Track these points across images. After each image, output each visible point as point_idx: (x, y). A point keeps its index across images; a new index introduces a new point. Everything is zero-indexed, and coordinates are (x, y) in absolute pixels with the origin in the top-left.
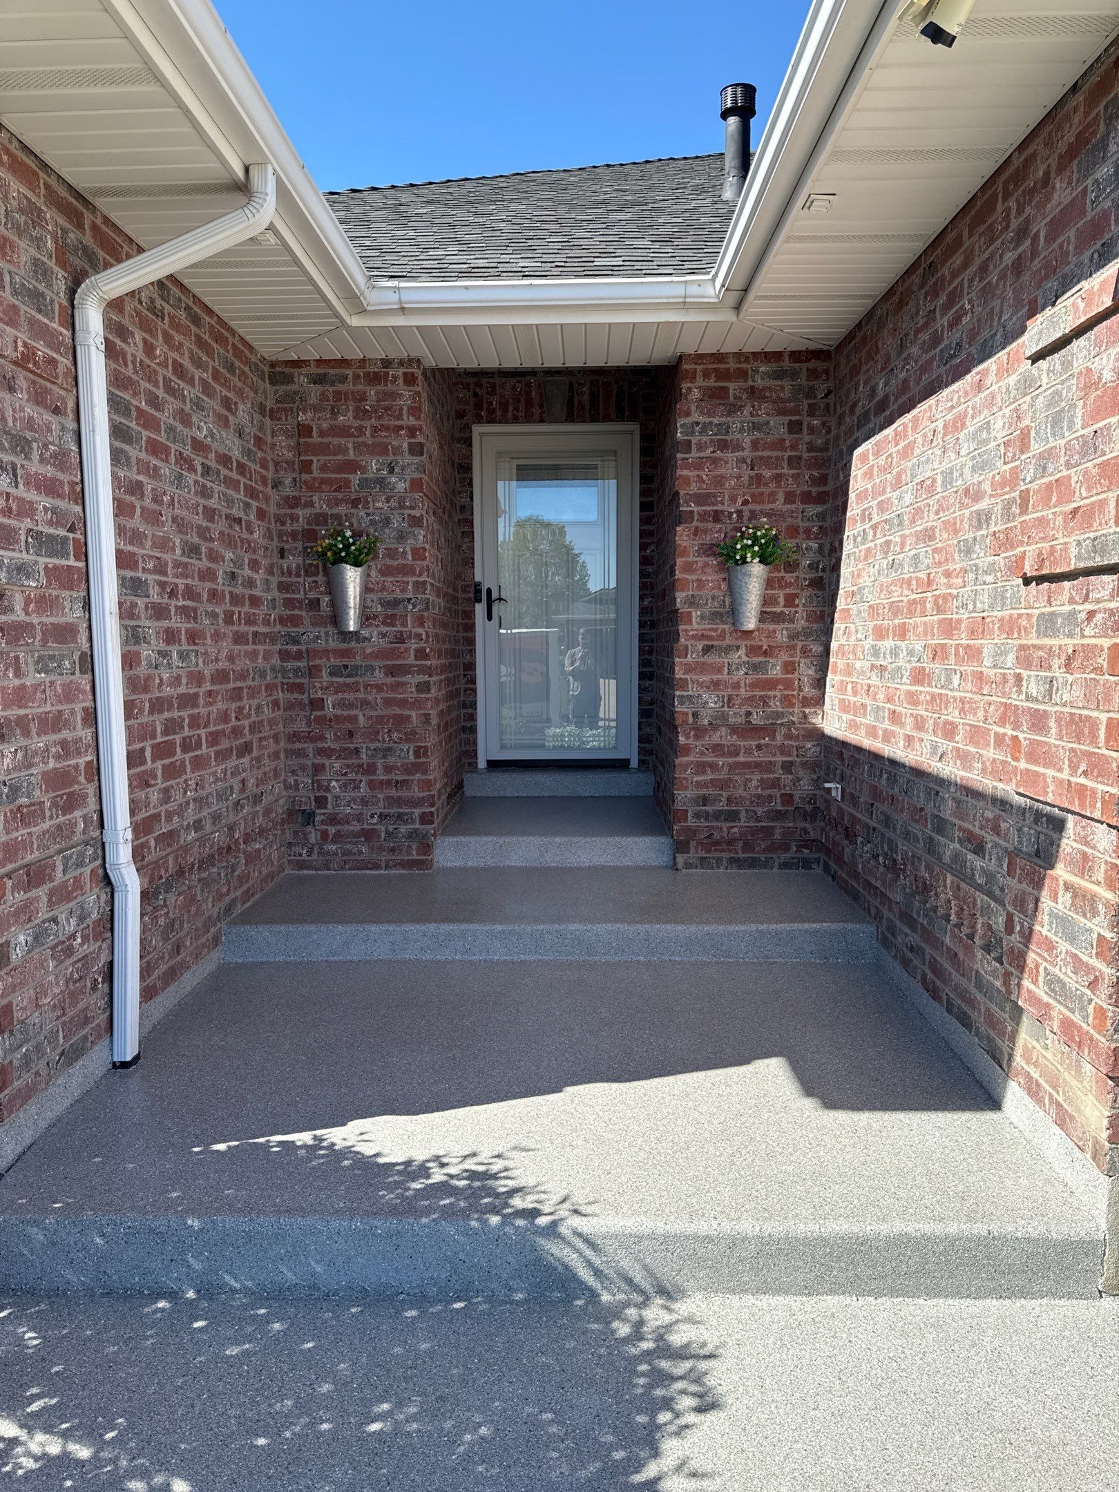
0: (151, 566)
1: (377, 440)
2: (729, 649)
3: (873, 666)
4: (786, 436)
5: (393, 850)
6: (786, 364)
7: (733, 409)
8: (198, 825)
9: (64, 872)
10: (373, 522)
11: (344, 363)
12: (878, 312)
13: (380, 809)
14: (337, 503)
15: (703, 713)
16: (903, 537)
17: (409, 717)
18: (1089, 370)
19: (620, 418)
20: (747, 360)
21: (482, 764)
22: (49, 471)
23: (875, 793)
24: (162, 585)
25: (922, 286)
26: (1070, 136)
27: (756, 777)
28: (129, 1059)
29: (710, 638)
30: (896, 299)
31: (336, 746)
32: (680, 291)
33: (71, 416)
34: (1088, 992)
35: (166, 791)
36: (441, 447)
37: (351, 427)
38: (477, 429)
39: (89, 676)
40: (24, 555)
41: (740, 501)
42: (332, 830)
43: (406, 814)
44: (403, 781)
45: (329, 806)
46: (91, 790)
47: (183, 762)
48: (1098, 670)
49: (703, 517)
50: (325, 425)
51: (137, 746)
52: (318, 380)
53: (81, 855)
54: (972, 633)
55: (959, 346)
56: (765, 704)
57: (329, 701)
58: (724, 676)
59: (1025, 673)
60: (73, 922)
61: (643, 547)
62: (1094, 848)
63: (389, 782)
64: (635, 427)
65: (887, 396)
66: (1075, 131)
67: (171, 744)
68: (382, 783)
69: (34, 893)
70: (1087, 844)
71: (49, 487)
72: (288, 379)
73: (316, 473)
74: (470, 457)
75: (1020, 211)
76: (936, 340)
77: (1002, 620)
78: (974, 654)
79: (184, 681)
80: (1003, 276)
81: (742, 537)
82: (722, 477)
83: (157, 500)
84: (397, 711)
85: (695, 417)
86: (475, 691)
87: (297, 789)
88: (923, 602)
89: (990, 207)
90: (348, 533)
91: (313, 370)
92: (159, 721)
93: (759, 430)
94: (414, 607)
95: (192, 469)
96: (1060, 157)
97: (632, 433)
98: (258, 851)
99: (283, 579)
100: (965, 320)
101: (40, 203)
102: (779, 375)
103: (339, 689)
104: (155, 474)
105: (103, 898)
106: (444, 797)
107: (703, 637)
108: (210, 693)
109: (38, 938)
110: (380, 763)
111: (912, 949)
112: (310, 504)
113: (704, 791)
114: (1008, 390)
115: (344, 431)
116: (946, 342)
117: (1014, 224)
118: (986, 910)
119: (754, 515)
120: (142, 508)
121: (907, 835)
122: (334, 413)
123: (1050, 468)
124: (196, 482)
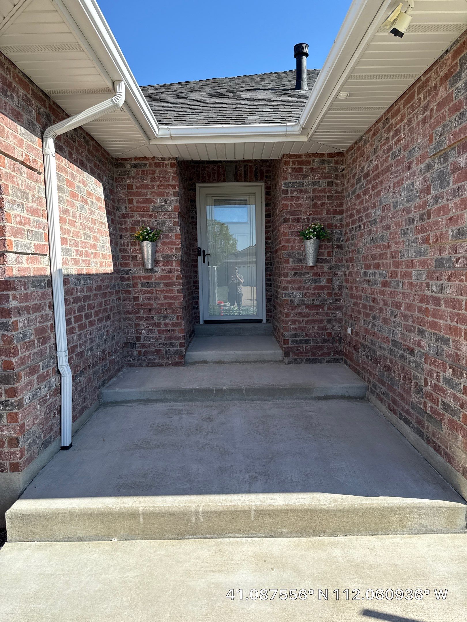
0: (72, 243)
1: (160, 190)
2: (305, 274)
3: (364, 280)
4: (326, 187)
5: (168, 358)
6: (326, 158)
7: (305, 177)
8: (91, 349)
9: (43, 369)
10: (158, 224)
11: (146, 159)
12: (364, 138)
13: (163, 341)
14: (144, 216)
15: (294, 300)
16: (377, 228)
17: (174, 303)
18: (455, 163)
19: (257, 180)
20: (310, 157)
21: (202, 322)
22: (35, 206)
23: (367, 331)
24: (77, 251)
25: (383, 128)
26: (445, 70)
27: (316, 326)
28: (68, 445)
29: (297, 269)
30: (372, 132)
31: (144, 316)
32: (284, 129)
33: (43, 183)
34: (460, 408)
35: (79, 335)
36: (184, 193)
37: (149, 185)
38: (198, 185)
39: (51, 289)
40: (27, 241)
41: (308, 214)
42: (143, 350)
43: (174, 343)
44: (172, 330)
45: (142, 340)
46: (52, 336)
47: (85, 323)
48: (462, 281)
49: (293, 220)
50: (138, 184)
51: (69, 317)
52: (135, 166)
53: (49, 362)
54: (407, 266)
55: (400, 152)
56: (320, 296)
57: (141, 298)
58: (303, 285)
59: (431, 282)
60: (46, 389)
61: (266, 232)
62: (461, 351)
63: (166, 330)
64: (263, 184)
65: (369, 172)
66: (447, 68)
67: (81, 316)
68: (163, 331)
69: (31, 378)
70: (458, 350)
71: (35, 212)
72: (123, 166)
73: (135, 204)
74: (195, 196)
75: (425, 99)
76: (389, 149)
77: (420, 261)
78: (408, 275)
79: (85, 290)
80: (418, 125)
81: (310, 228)
82: (301, 204)
83: (74, 216)
84: (169, 301)
85: (290, 180)
86: (198, 292)
87: (128, 334)
88: (386, 254)
89: (412, 97)
90: (149, 229)
91: (133, 162)
92: (76, 307)
93: (315, 185)
94: (176, 258)
95: (87, 203)
96: (441, 78)
97: (261, 186)
98: (114, 359)
99: (122, 248)
100: (402, 142)
101: (30, 97)
102: (323, 162)
103: (145, 292)
104: (73, 205)
105: (57, 379)
106: (188, 336)
107: (294, 269)
108: (95, 295)
109: (34, 396)
110: (163, 322)
111: (383, 394)
112: (132, 217)
113: (296, 332)
114: (421, 170)
115: (146, 187)
116: (394, 150)
117: (422, 104)
118: (416, 377)
119: (314, 219)
120: (69, 219)
121: (381, 348)
122: (142, 179)
123: (440, 201)
124: (88, 208)
